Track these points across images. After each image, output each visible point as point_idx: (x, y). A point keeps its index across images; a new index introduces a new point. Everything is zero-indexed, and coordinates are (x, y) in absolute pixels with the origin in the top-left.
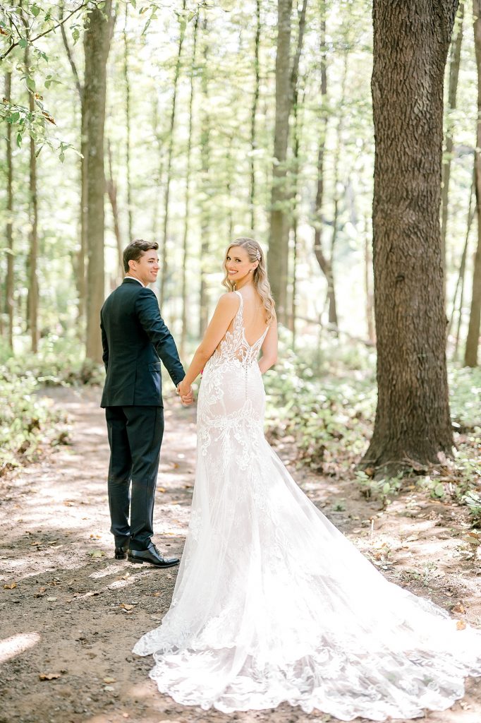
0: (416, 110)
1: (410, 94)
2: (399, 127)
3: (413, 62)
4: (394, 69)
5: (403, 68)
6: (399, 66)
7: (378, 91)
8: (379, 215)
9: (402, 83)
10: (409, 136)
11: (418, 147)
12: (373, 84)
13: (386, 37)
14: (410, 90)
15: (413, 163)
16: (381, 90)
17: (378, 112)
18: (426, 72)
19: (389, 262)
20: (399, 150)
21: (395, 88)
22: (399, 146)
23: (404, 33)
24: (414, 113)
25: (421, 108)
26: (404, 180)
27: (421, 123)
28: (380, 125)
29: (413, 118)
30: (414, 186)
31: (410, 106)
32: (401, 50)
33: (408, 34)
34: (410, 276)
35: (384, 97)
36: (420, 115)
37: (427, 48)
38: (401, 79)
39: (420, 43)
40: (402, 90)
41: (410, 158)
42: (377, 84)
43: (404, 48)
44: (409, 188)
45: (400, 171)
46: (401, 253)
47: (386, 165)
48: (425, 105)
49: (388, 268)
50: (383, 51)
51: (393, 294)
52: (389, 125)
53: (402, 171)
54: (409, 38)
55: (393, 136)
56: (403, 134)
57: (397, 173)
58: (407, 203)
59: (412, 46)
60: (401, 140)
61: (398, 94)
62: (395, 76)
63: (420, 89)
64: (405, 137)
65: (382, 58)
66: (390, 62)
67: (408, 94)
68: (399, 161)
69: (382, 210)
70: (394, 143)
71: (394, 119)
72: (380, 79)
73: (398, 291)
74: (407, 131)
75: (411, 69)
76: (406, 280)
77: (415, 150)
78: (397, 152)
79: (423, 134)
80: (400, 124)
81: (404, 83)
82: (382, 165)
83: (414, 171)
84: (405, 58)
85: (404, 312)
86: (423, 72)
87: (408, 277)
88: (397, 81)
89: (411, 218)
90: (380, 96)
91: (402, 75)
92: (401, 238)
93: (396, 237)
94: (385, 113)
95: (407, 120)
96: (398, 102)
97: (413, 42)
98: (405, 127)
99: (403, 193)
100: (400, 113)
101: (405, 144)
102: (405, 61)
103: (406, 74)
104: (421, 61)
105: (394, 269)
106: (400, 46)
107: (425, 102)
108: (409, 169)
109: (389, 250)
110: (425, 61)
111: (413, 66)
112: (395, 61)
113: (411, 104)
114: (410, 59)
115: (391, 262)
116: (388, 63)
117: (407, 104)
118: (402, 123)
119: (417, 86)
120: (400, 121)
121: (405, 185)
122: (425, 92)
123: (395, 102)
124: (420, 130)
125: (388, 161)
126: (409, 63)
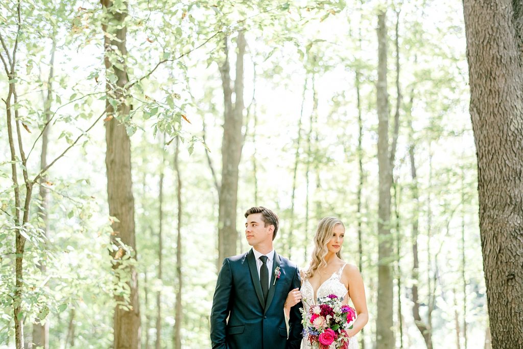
0: (512, 128)
1: (505, 115)
2: (498, 143)
3: (506, 88)
4: (490, 94)
5: (497, 93)
6: (493, 92)
7: (477, 115)
8: (487, 221)
9: (498, 105)
10: (508, 150)
11: (517, 159)
12: (471, 110)
13: (480, 69)
14: (505, 112)
15: (513, 173)
16: (479, 114)
17: (478, 132)
18: (518, 97)
19: (499, 263)
20: (500, 163)
21: (492, 110)
22: (500, 160)
23: (495, 65)
24: (510, 130)
25: (516, 126)
26: (506, 188)
27: (518, 139)
28: (481, 143)
29: (510, 134)
30: (516, 193)
31: (506, 125)
32: (495, 78)
33: (500, 65)
34: (519, 275)
35: (482, 119)
36: (516, 132)
37: (517, 77)
38: (497, 102)
39: (510, 72)
40: (498, 111)
41: (511, 169)
42: (475, 109)
43: (497, 78)
44: (512, 195)
45: (502, 181)
46: (509, 253)
47: (489, 176)
48: (520, 124)
49: (498, 268)
50: (478, 81)
51: (505, 292)
52: (489, 142)
53: (504, 181)
54: (500, 68)
55: (493, 151)
56: (502, 149)
57: (500, 183)
58: (511, 208)
59: (504, 75)
60: (501, 154)
61: (495, 115)
62: (491, 101)
63: (514, 111)
64: (505, 151)
65: (478, 87)
66: (485, 89)
67: (504, 115)
68: (501, 172)
69: (489, 216)
70: (495, 157)
71: (493, 137)
72: (478, 104)
73: (510, 288)
74: (506, 146)
75: (505, 94)
76: (517, 278)
77: (514, 162)
78: (499, 165)
79: (520, 148)
80: (499, 140)
81: (500, 106)
82: (486, 177)
83: (515, 180)
84: (498, 85)
85: (517, 308)
86: (516, 97)
87: (518, 276)
88: (493, 104)
89: (516, 221)
90: (478, 118)
91: (497, 99)
92: (509, 239)
93: (504, 239)
94: (485, 132)
95: (505, 136)
96: (496, 122)
97: (504, 72)
98: (503, 143)
99: (506, 201)
100: (498, 131)
101: (505, 157)
102: (499, 88)
103: (501, 98)
104: (512, 88)
105: (505, 269)
106: (493, 75)
107: (519, 121)
108: (511, 178)
109: (498, 251)
110: (516, 87)
111: (506, 90)
112: (489, 88)
113: (507, 123)
114: (503, 86)
115: (501, 262)
116: (483, 90)
117: (503, 123)
118: (501, 139)
119: (511, 108)
120: (499, 138)
121: (508, 193)
122: (518, 113)
123: (492, 122)
124: (517, 146)
125: (491, 173)
126: (502, 89)
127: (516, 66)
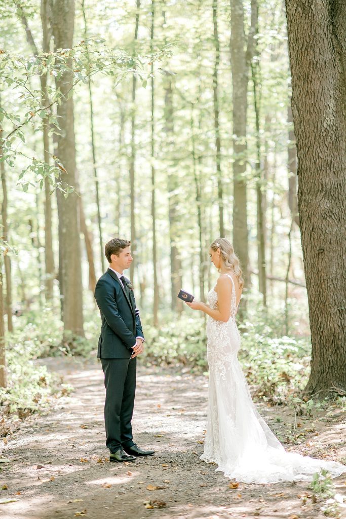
0: (325, 125)
1: (319, 113)
2: (313, 138)
3: (320, 89)
4: (307, 95)
5: (313, 94)
6: (310, 93)
7: (296, 112)
8: (303, 203)
9: (313, 105)
10: (321, 144)
11: (328, 152)
12: (292, 105)
13: (299, 72)
14: (319, 110)
15: (325, 164)
16: (298, 111)
17: (298, 126)
18: (331, 96)
19: (312, 239)
20: (314, 155)
21: (308, 109)
22: (314, 152)
23: (312, 69)
24: (323, 126)
25: (329, 123)
26: (319, 177)
27: (330, 134)
28: (299, 136)
29: (323, 131)
30: (327, 181)
31: (320, 122)
32: (311, 81)
33: (315, 69)
34: (328, 249)
35: (301, 116)
36: (328, 128)
37: (330, 78)
38: (312, 102)
39: (325, 75)
40: (314, 110)
41: (323, 161)
42: (295, 106)
43: (313, 80)
44: (324, 183)
45: (316, 170)
46: (320, 232)
47: (306, 166)
48: (332, 121)
49: (311, 244)
50: (297, 82)
51: (316, 263)
52: (306, 136)
53: (317, 171)
54: (316, 72)
55: (309, 145)
56: (316, 143)
57: (314, 172)
58: (322, 194)
59: (319, 78)
60: (315, 147)
61: (310, 113)
62: (308, 101)
63: (327, 109)
64: (318, 145)
65: (297, 87)
66: (303, 90)
68: (315, 163)
69: (305, 200)
70: (310, 150)
71: (309, 132)
72: (297, 102)
73: (320, 260)
74: (319, 140)
75: (319, 95)
76: (326, 252)
78: (313, 157)
79: (331, 142)
80: (314, 135)
81: (315, 105)
82: (303, 166)
83: (326, 170)
84: (314, 87)
85: (325, 276)
86: (329, 96)
87: (326, 250)
88: (310, 104)
89: (326, 205)
90: (298, 114)
91: (313, 99)
92: (320, 220)
93: (316, 220)
94: (303, 127)
95: (319, 132)
96: (311, 119)
97: (319, 75)
98: (317, 138)
99: (319, 187)
100: (313, 127)
101: (318, 150)
102: (315, 89)
103: (316, 98)
104: (326, 88)
105: (316, 244)
106: (310, 79)
107: (331, 118)
108: (323, 168)
109: (311, 230)
110: (329, 88)
111: (320, 92)
112: (307, 89)
114: (318, 87)
115: (314, 239)
116: (302, 91)
117: (318, 120)
119: (324, 107)
120: (314, 133)
121: (320, 181)
122: (331, 111)
123: (309, 120)
124: (329, 139)
125: (307, 163)
126: (317, 91)
127: (331, 68)
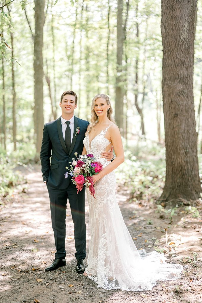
0: (182, 38)
1: (179, 30)
2: (174, 46)
3: (180, 15)
4: (171, 19)
5: (175, 18)
6: (173, 18)
7: (164, 30)
8: (166, 86)
9: (175, 25)
10: (179, 49)
11: (183, 54)
12: (161, 26)
13: (167, 4)
14: (179, 29)
15: (181, 62)
16: (165, 29)
17: (164, 39)
18: (186, 20)
19: (170, 108)
20: (174, 56)
21: (172, 28)
22: (174, 54)
23: (175, 2)
24: (181, 39)
25: (184, 37)
26: (177, 70)
27: (184, 44)
28: (165, 45)
29: (180, 41)
30: (181, 72)
31: (179, 36)
32: (174, 10)
33: (178, 3)
34: (180, 114)
35: (167, 32)
36: (184, 40)
37: (186, 9)
38: (175, 23)
39: (183, 6)
40: (175, 28)
41: (180, 60)
42: (163, 26)
43: (176, 9)
44: (179, 74)
45: (175, 66)
46: (176, 104)
47: (168, 63)
48: (186, 35)
49: (170, 111)
50: (166, 11)
51: (172, 123)
52: (169, 45)
53: (176, 66)
54: (178, 4)
55: (171, 50)
56: (176, 49)
57: (174, 67)
58: (178, 80)
59: (179, 8)
60: (175, 51)
61: (173, 30)
62: (172, 23)
63: (183, 28)
64: (177, 50)
65: (165, 14)
66: (169, 16)
67: (178, 31)
68: (174, 61)
69: (167, 84)
70: (172, 53)
71: (171, 42)
72: (165, 24)
73: (175, 121)
74: (178, 48)
75: (179, 19)
76: (179, 116)
77: (181, 56)
78: (173, 57)
79: (185, 49)
80: (174, 44)
81: (176, 25)
82: (167, 64)
83: (181, 66)
84: (176, 13)
85: (178, 131)
86: (185, 20)
87: (179, 115)
88: (173, 24)
89: (180, 88)
90: (165, 31)
91: (175, 21)
92: (176, 97)
93: (173, 96)
94: (167, 39)
95: (178, 42)
96: (173, 34)
97: (180, 6)
98: (177, 46)
99: (176, 76)
100: (174, 39)
101: (177, 53)
102: (177, 15)
103: (177, 21)
104: (184, 15)
105: (173, 111)
106: (174, 8)
107: (186, 34)
108: (179, 65)
109: (170, 102)
110: (185, 15)
111: (180, 17)
112: (171, 15)
113: (179, 35)
114: (179, 14)
115: (172, 108)
116: (168, 16)
117: (177, 35)
118: (175, 44)
119: (182, 27)
120: (174, 43)
121: (177, 73)
122: (186, 29)
123: (172, 34)
124: (184, 47)
125: (169, 61)
126: (178, 16)
127: (187, 3)
